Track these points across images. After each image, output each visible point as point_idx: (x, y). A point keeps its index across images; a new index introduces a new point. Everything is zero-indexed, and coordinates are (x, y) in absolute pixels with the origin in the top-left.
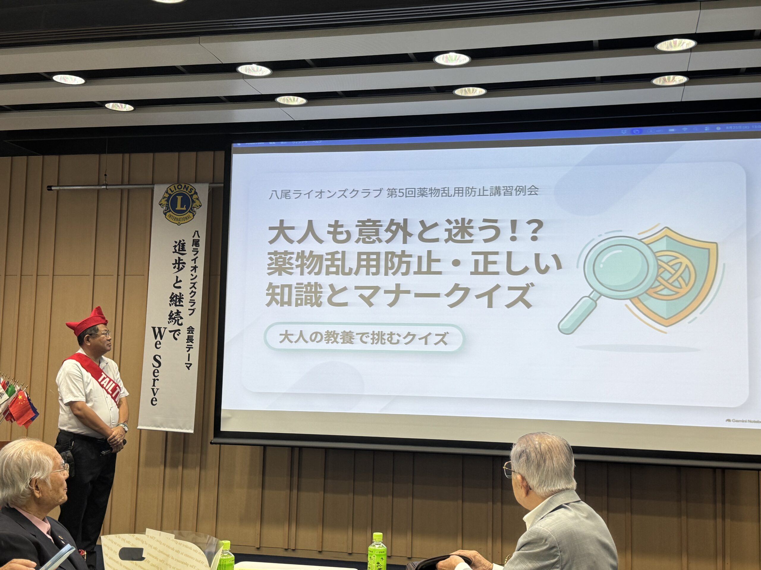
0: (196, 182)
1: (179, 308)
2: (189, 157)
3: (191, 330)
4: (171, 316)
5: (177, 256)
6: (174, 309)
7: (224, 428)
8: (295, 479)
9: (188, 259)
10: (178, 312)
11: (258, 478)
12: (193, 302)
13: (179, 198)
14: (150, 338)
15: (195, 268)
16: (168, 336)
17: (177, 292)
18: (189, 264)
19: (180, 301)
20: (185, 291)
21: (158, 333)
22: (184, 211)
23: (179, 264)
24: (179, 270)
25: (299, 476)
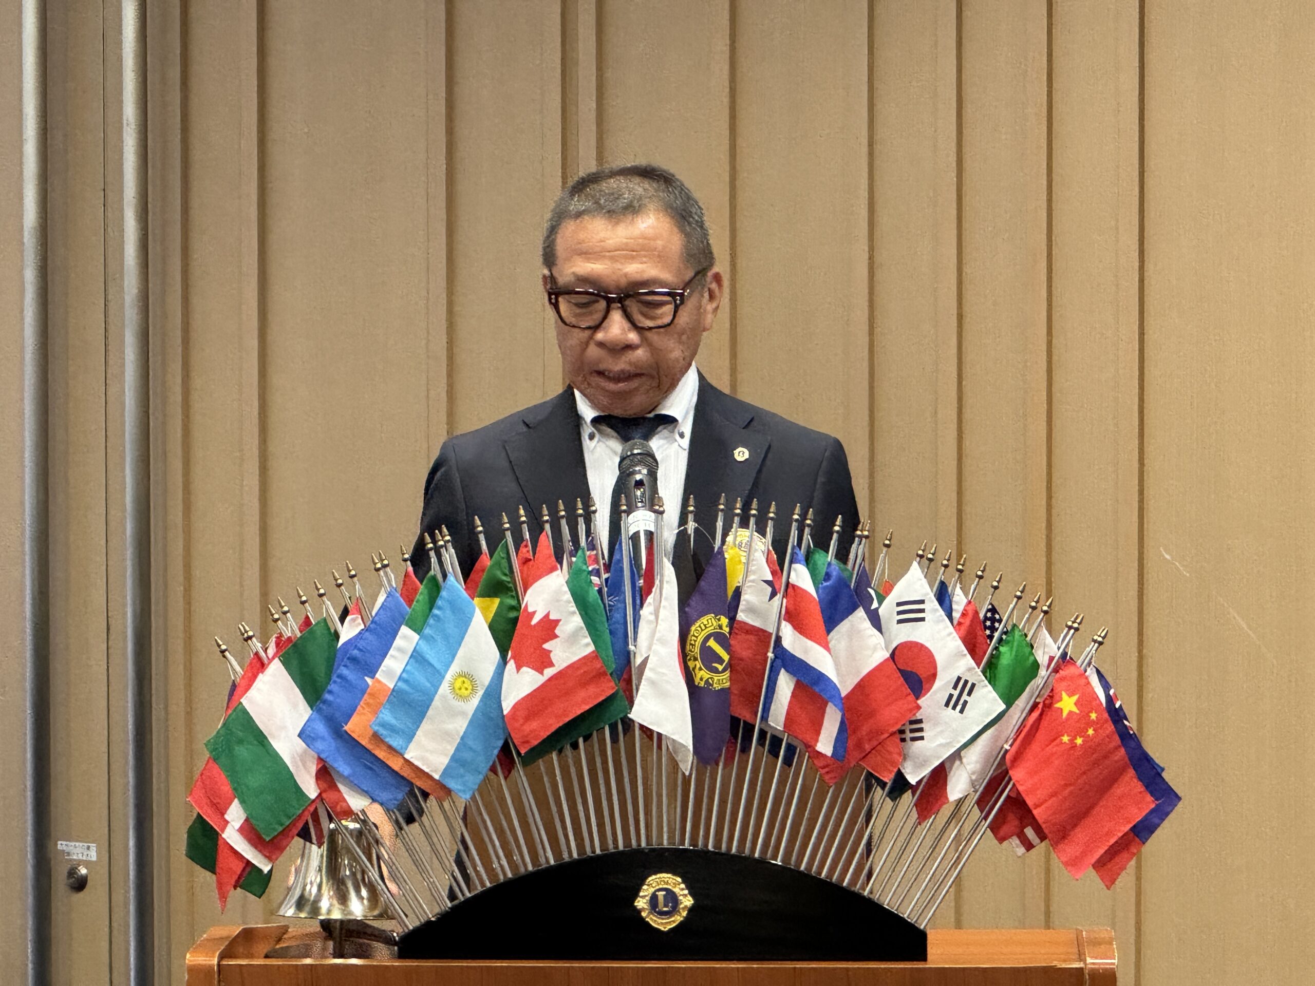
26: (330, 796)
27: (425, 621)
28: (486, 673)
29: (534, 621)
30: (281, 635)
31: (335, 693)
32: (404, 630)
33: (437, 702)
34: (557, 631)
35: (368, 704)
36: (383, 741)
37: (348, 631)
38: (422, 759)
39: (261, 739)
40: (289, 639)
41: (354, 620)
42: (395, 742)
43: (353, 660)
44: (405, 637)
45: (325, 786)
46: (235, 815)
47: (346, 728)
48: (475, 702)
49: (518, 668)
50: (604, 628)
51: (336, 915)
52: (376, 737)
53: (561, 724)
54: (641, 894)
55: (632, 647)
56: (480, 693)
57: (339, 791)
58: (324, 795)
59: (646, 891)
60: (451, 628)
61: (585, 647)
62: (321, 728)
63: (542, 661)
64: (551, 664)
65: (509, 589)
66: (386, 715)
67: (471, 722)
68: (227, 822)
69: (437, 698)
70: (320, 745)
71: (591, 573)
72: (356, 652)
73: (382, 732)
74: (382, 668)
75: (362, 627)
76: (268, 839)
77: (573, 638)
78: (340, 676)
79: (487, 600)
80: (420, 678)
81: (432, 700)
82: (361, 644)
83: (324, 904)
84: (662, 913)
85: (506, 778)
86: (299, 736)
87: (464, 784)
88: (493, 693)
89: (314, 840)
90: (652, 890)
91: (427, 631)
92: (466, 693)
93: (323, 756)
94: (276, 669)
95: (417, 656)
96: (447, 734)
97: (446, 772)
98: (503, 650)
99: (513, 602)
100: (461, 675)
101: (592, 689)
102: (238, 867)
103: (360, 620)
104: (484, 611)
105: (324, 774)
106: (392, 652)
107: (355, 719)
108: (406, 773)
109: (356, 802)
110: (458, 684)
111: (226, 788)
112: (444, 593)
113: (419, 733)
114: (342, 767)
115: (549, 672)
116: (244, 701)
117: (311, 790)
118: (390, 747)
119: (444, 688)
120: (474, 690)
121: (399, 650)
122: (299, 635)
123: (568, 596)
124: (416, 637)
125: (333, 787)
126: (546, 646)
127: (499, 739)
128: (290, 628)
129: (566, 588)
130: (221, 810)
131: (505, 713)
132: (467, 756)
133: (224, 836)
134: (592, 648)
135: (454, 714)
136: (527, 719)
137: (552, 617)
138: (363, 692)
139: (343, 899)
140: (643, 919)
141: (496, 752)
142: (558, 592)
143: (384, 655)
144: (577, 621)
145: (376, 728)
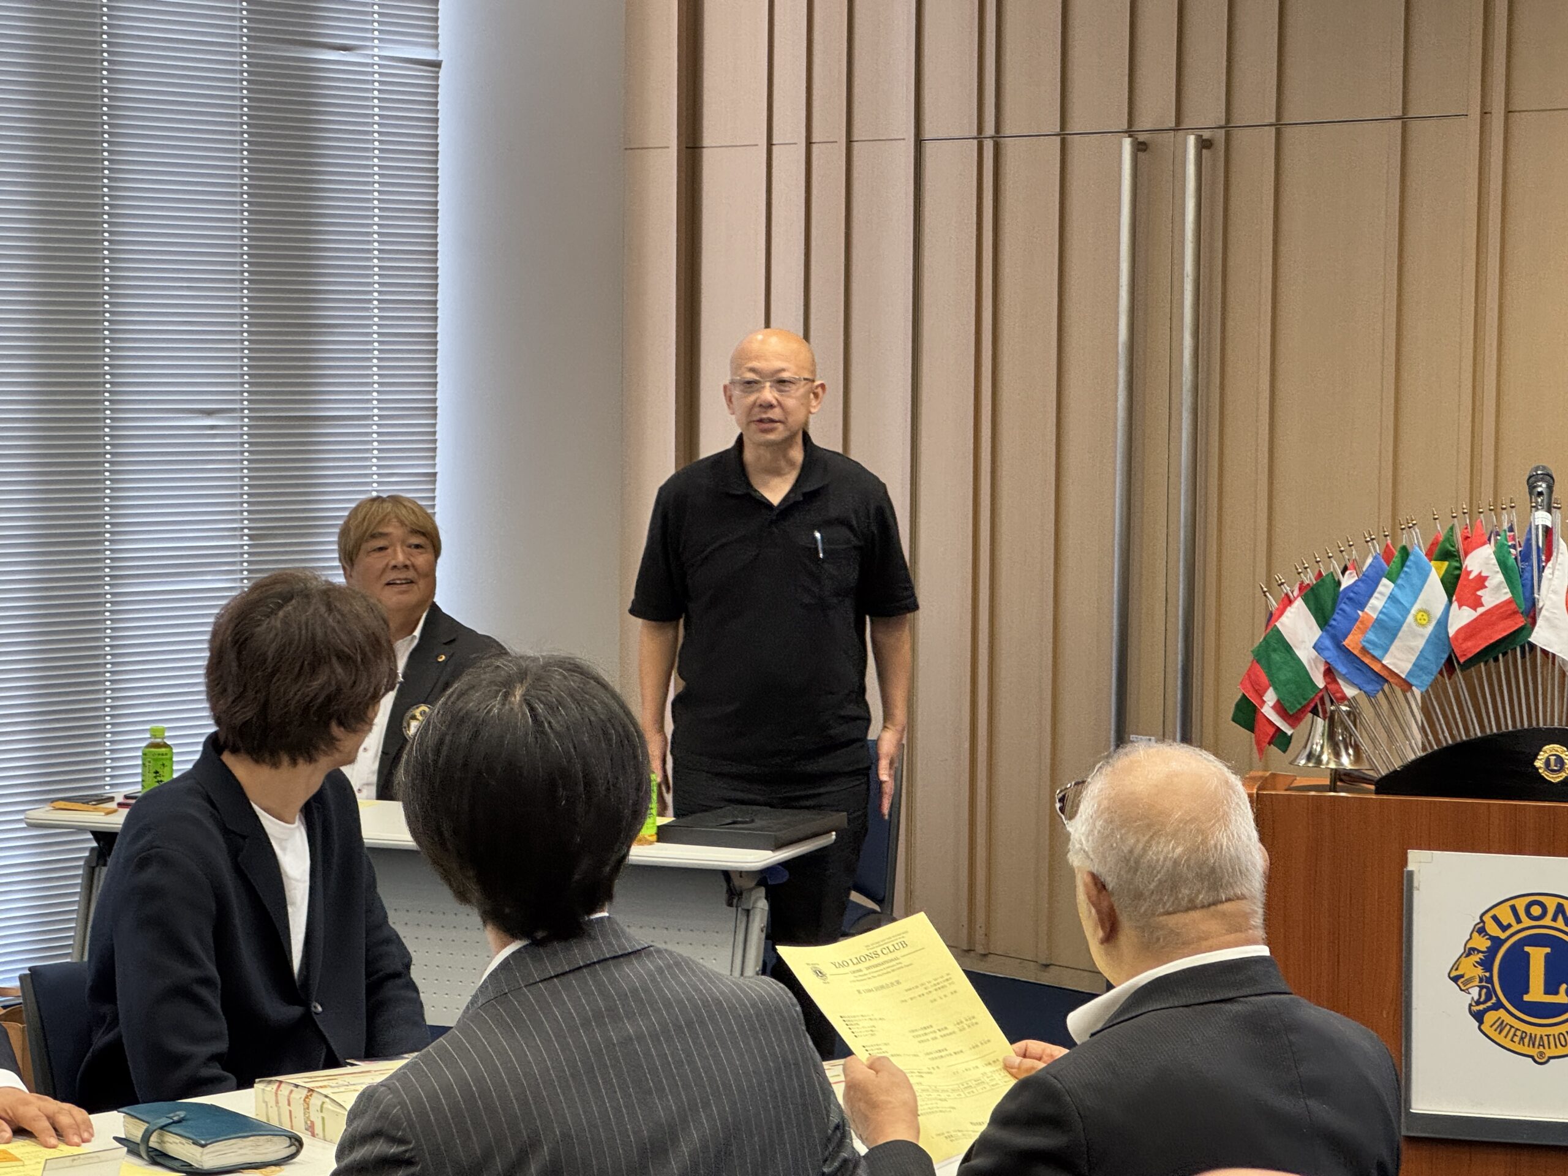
26: (1332, 687)
27: (1398, 575)
28: (1438, 611)
29: (1472, 576)
30: (1302, 582)
31: (1337, 620)
32: (1384, 581)
33: (1405, 627)
34: (1486, 584)
35: (1359, 628)
36: (1369, 653)
37: (1347, 581)
38: (1394, 664)
39: (1288, 648)
40: (1308, 584)
41: (1351, 573)
42: (1376, 653)
43: (1350, 599)
44: (1385, 585)
45: (1329, 680)
46: (1271, 697)
47: (1344, 643)
48: (1430, 628)
49: (1460, 607)
50: (1518, 582)
51: (1332, 766)
52: (1364, 650)
53: (1487, 644)
54: (1539, 757)
55: (1536, 596)
56: (1434, 623)
57: (1338, 683)
58: (1329, 687)
59: (1542, 756)
60: (1416, 580)
61: (1505, 594)
62: (1328, 643)
63: (1476, 603)
64: (1482, 605)
65: (1455, 556)
66: (1371, 636)
67: (1428, 641)
68: (1264, 702)
69: (1405, 625)
70: (1327, 654)
71: (1510, 547)
72: (1352, 595)
73: (1367, 645)
74: (1369, 605)
75: (1356, 578)
76: (1291, 713)
77: (1498, 587)
78: (1341, 609)
79: (1439, 563)
80: (1395, 613)
81: (1401, 626)
82: (1356, 589)
83: (1325, 758)
84: (1553, 771)
85: (1449, 678)
86: (1314, 647)
87: (1422, 682)
88: (1443, 623)
89: (1321, 715)
90: (1546, 755)
91: (1400, 581)
92: (1424, 622)
93: (1329, 661)
94: (1299, 604)
95: (1392, 598)
96: (1411, 649)
97: (1410, 673)
98: (1450, 596)
99: (1457, 564)
100: (1420, 611)
101: (1509, 622)
102: (1272, 731)
103: (1355, 574)
104: (1437, 569)
105: (1329, 673)
106: (1376, 595)
107: (1350, 637)
108: (1384, 673)
109: (1350, 692)
110: (1419, 616)
111: (1264, 679)
112: (1411, 557)
113: (1393, 648)
114: (1341, 668)
115: (1481, 610)
116: (1278, 624)
117: (1321, 683)
118: (1373, 657)
119: (1410, 618)
120: (1429, 621)
121: (1381, 594)
122: (1315, 582)
123: (1495, 561)
124: (1392, 585)
125: (1335, 681)
126: (1479, 593)
127: (1445, 652)
128: (1309, 578)
129: (1493, 556)
130: (1260, 695)
131: (1450, 635)
132: (1424, 663)
133: (1262, 711)
134: (1509, 595)
135: (1415, 635)
136: (1465, 640)
137: (1483, 574)
138: (1356, 620)
139: (1337, 755)
140: (1539, 774)
141: (1443, 661)
142: (1488, 558)
143: (1370, 596)
144: (1500, 577)
145: (1365, 644)
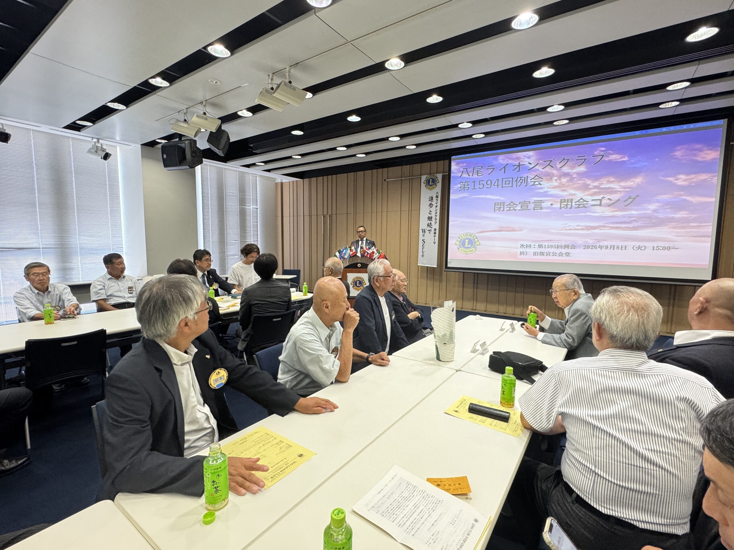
0: (437, 173)
1: (431, 222)
2: (434, 164)
3: (435, 230)
4: (428, 225)
5: (430, 202)
6: (429, 222)
7: (448, 266)
8: (476, 285)
9: (434, 203)
10: (431, 223)
11: (461, 284)
12: (436, 219)
13: (431, 180)
14: (421, 233)
15: (437, 206)
16: (427, 232)
17: (430, 216)
18: (435, 205)
19: (431, 219)
20: (433, 215)
21: (424, 231)
22: (432, 185)
23: (431, 205)
24: (431, 207)
25: (477, 284)
38: (346, 257)
67: (348, 255)
75: (342, 250)
87: (348, 259)
88: (350, 253)
95: (345, 251)
136: (352, 255)
141: (350, 257)
